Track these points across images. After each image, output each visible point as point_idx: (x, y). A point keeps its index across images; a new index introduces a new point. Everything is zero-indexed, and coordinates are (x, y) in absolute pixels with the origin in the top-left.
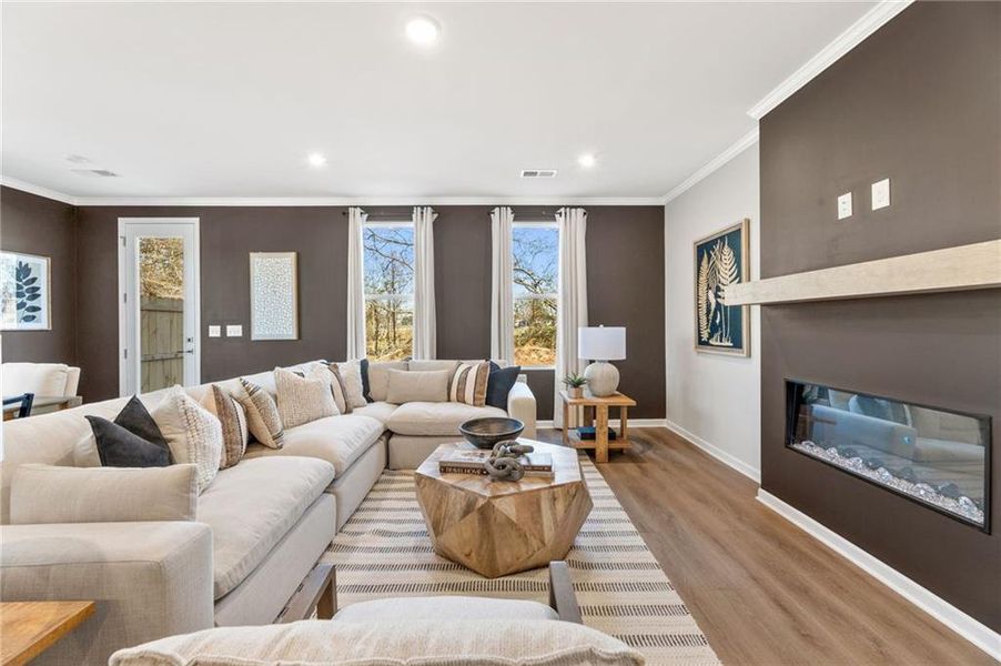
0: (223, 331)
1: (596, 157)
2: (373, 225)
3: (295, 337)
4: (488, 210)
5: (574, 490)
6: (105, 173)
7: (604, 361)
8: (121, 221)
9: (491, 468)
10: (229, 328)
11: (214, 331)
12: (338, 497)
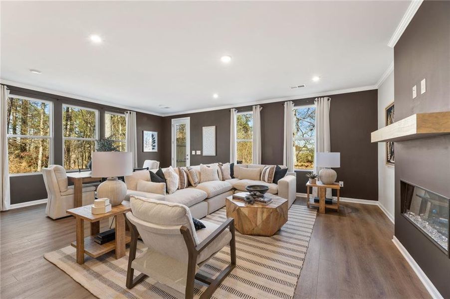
0: (196, 153)
1: (320, 77)
2: (240, 114)
3: (215, 155)
4: (282, 103)
5: (272, 210)
6: (167, 108)
7: (329, 168)
8: (172, 120)
9: (245, 199)
10: (197, 152)
11: (193, 153)
12: (208, 203)
